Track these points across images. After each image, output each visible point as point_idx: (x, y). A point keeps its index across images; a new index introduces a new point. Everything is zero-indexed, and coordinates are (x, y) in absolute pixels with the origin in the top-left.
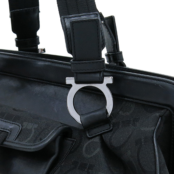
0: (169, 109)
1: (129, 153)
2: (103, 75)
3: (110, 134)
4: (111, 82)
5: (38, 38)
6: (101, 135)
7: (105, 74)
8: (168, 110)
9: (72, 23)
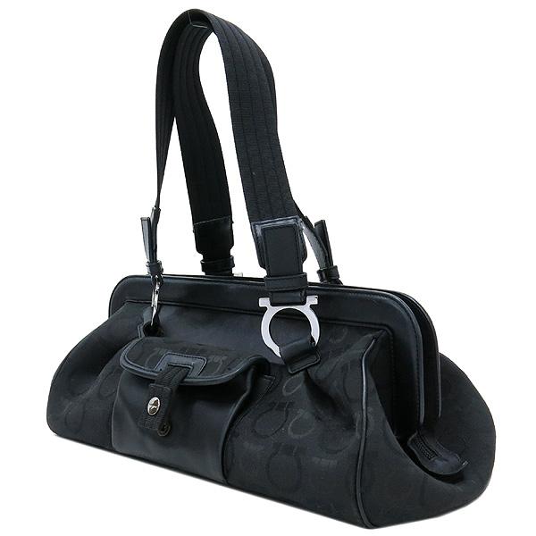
0: (386, 328)
1: (335, 383)
2: (305, 293)
3: (316, 368)
4: (316, 302)
5: (233, 258)
6: (306, 369)
7: (308, 292)
8: (385, 330)
9: (264, 230)
